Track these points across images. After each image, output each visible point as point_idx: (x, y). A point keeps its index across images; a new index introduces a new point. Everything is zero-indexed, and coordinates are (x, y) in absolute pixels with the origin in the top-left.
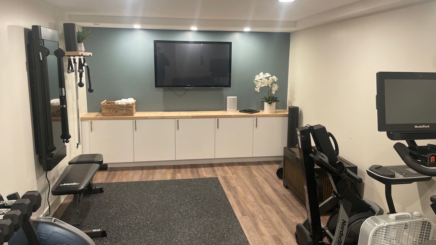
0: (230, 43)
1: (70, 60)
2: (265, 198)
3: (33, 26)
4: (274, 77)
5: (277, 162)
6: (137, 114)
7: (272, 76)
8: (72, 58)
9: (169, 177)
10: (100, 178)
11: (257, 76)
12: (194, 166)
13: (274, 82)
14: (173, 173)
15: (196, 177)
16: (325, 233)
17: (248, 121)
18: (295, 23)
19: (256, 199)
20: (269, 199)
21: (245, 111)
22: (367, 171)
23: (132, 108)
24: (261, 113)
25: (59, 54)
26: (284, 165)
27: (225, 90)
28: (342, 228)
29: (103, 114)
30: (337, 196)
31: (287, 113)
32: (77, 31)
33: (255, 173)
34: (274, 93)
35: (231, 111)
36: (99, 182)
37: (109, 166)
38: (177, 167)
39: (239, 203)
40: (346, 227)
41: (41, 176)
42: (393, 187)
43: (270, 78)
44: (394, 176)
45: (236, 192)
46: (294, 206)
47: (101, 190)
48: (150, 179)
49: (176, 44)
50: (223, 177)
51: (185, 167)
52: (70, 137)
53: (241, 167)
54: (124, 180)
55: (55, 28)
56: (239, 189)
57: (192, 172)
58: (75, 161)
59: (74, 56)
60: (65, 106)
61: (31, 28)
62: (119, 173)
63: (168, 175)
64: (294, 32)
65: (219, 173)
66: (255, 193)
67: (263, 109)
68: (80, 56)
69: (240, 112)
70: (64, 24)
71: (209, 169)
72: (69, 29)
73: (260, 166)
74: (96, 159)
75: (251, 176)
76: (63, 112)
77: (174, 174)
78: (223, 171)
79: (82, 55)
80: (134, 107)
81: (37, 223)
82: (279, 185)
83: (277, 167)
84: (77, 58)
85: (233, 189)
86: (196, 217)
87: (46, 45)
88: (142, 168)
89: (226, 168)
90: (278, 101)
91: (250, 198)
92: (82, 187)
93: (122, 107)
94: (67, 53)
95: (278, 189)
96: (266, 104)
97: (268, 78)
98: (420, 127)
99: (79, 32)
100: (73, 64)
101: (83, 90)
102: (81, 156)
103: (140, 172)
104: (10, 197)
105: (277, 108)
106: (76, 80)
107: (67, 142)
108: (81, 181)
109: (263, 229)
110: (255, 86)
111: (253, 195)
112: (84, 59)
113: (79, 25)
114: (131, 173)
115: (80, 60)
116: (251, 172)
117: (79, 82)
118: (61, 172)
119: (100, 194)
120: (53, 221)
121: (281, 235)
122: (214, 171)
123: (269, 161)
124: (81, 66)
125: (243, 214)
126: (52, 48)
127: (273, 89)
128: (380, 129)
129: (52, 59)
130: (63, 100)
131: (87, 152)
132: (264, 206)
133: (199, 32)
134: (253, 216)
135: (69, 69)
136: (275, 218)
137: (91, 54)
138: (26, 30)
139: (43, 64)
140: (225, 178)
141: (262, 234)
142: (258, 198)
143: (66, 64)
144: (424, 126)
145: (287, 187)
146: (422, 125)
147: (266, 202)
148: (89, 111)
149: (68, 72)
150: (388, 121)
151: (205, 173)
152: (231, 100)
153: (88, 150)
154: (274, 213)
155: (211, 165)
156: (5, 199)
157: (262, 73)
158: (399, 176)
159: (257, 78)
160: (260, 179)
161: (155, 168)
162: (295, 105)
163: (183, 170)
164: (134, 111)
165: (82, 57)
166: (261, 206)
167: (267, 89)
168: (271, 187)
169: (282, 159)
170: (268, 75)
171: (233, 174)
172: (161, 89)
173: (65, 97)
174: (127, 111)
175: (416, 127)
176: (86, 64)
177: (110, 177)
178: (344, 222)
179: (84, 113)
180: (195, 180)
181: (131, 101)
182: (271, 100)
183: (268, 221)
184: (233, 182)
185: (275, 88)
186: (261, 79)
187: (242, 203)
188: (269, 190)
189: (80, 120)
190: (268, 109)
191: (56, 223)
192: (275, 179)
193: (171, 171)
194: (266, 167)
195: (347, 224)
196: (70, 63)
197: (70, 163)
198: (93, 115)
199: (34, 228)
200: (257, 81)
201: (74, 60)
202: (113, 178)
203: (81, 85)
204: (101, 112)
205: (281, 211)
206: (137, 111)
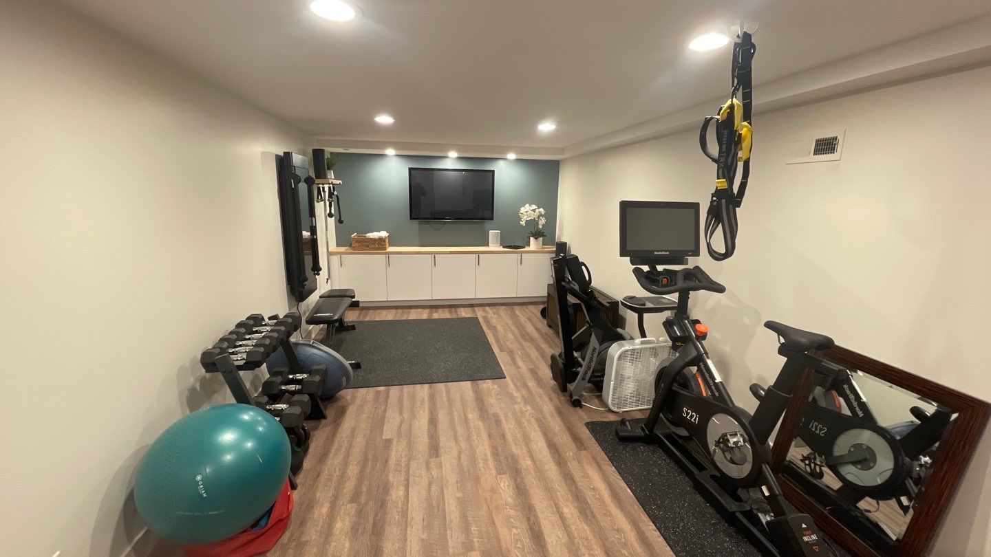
0: (493, 172)
1: (319, 188)
2: (525, 336)
3: (284, 153)
4: (541, 210)
5: (543, 303)
6: (390, 249)
7: (538, 208)
8: (321, 186)
9: (425, 316)
10: (351, 317)
11: (523, 208)
12: (453, 306)
13: (541, 215)
14: (429, 313)
15: (454, 316)
16: (578, 361)
17: (512, 257)
18: (563, 150)
19: (516, 338)
20: (530, 337)
21: (509, 247)
22: (621, 302)
23: (385, 241)
24: (527, 249)
25: (309, 181)
26: (548, 304)
27: (488, 224)
28: (593, 355)
29: (354, 249)
30: (590, 325)
31: (555, 249)
32: (326, 157)
33: (518, 313)
34: (540, 227)
35: (494, 246)
36: (351, 320)
37: (361, 305)
38: (434, 306)
39: (497, 341)
40: (596, 354)
41: (293, 307)
42: (646, 316)
43: (537, 211)
44: (644, 305)
45: (496, 332)
46: (554, 342)
47: (353, 328)
48: (405, 318)
49: (435, 172)
50: (483, 317)
51: (443, 307)
52: (320, 269)
53: (503, 307)
54: (377, 319)
55: (304, 153)
56: (499, 328)
57: (450, 312)
58: (326, 295)
59: (323, 184)
60: (315, 237)
61: (282, 154)
62: (371, 311)
63: (424, 315)
64: (563, 160)
65: (480, 313)
66: (516, 331)
67: (529, 245)
68: (329, 184)
69: (504, 247)
70: (313, 150)
71: (468, 310)
72: (318, 154)
73: (524, 307)
74: (348, 294)
75: (514, 317)
76: (314, 243)
77: (431, 313)
78: (484, 310)
79: (332, 183)
80: (387, 241)
81: (296, 344)
82: (542, 324)
83: (542, 307)
84: (326, 187)
85: (493, 328)
86: (453, 352)
87: (298, 172)
88: (396, 308)
89: (487, 308)
90: (545, 236)
91: (510, 336)
92: (336, 318)
93: (373, 240)
94: (317, 181)
95: (540, 327)
96: (531, 238)
97: (534, 210)
98: (660, 253)
99: (328, 158)
100: (322, 193)
101: (332, 221)
102: (332, 291)
103: (394, 311)
104: (270, 318)
105: (544, 244)
106: (325, 210)
107: (319, 274)
108: (334, 312)
109: (520, 363)
110: (520, 219)
111: (513, 333)
112: (333, 187)
113: (328, 150)
114: (385, 312)
115: (330, 188)
116: (514, 313)
117: (328, 212)
118: (311, 307)
119: (352, 331)
120: (311, 343)
121: (538, 369)
122: (474, 311)
123: (535, 302)
124: (331, 195)
125: (501, 350)
126: (303, 176)
127: (540, 222)
128: (622, 255)
129: (303, 187)
130: (313, 230)
131: (336, 287)
132: (524, 343)
133: (460, 158)
134: (511, 353)
135: (318, 198)
136: (534, 354)
137: (341, 182)
138: (277, 156)
139: (295, 191)
140: (485, 318)
141: (518, 367)
142: (519, 336)
143: (316, 192)
144: (663, 253)
145: (550, 326)
146: (661, 251)
147: (526, 340)
148: (338, 245)
149: (318, 202)
150: (629, 248)
151: (464, 313)
152: (493, 234)
153: (338, 285)
154: (534, 350)
155: (472, 306)
156: (267, 320)
157: (527, 205)
158: (649, 305)
159: (523, 210)
160: (523, 319)
161: (410, 307)
162: (564, 240)
163: (440, 310)
164: (387, 245)
165: (331, 185)
166: (521, 344)
167: (532, 223)
168: (534, 326)
169: (545, 300)
170: (534, 207)
171: (494, 313)
172: (416, 222)
173: (315, 227)
174: (379, 245)
175: (655, 253)
176: (335, 193)
177: (362, 316)
178: (594, 350)
179: (333, 248)
180: (452, 319)
181: (384, 234)
182: (537, 234)
183: (526, 357)
184: (494, 322)
185: (542, 221)
186: (527, 212)
187: (501, 340)
188: (530, 329)
189: (329, 254)
190: (534, 244)
191: (314, 345)
192: (539, 320)
193: (427, 311)
194: (531, 308)
195: (597, 351)
196: (319, 193)
197: (320, 297)
198: (342, 249)
199: (294, 349)
200: (522, 214)
201: (323, 188)
202: (366, 315)
203: (330, 215)
204: (350, 246)
205: (541, 348)
206: (390, 245)
